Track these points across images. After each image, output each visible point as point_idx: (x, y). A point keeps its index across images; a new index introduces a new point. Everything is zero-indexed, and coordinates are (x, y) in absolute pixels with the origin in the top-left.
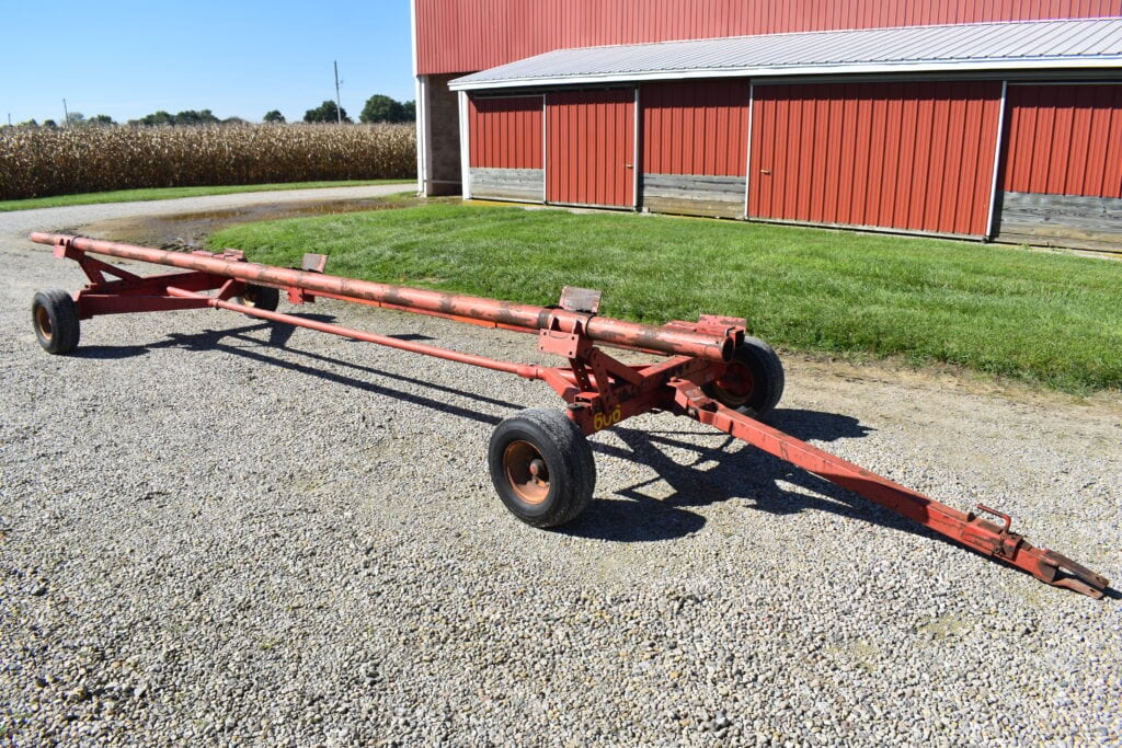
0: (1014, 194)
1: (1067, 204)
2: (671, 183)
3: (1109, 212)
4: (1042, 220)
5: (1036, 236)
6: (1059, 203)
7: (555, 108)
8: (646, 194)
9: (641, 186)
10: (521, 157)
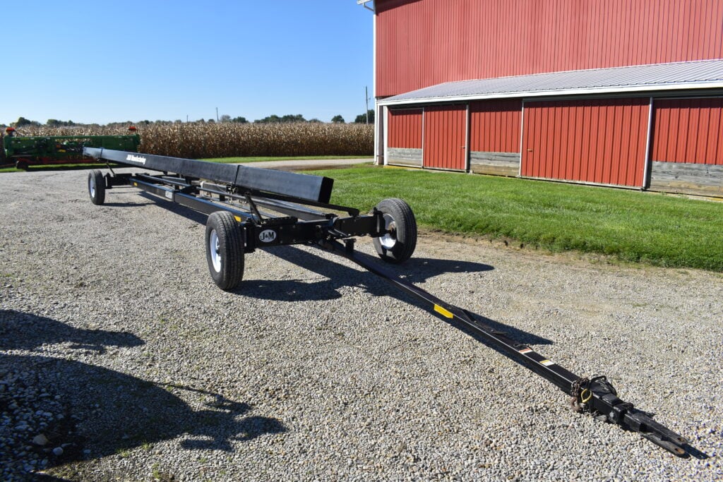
0: (658, 163)
1: (687, 168)
2: (484, 157)
3: (710, 173)
4: (674, 178)
5: (671, 187)
6: (682, 168)
7: (429, 113)
8: (472, 163)
9: (469, 158)
10: (411, 143)
